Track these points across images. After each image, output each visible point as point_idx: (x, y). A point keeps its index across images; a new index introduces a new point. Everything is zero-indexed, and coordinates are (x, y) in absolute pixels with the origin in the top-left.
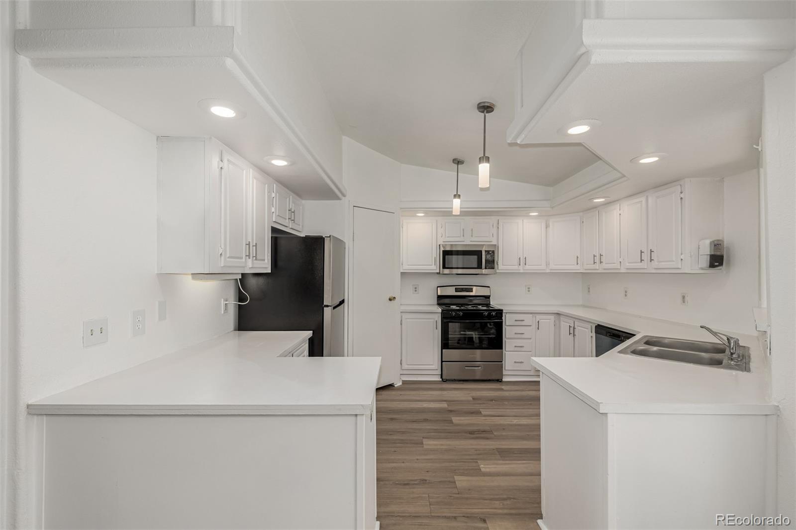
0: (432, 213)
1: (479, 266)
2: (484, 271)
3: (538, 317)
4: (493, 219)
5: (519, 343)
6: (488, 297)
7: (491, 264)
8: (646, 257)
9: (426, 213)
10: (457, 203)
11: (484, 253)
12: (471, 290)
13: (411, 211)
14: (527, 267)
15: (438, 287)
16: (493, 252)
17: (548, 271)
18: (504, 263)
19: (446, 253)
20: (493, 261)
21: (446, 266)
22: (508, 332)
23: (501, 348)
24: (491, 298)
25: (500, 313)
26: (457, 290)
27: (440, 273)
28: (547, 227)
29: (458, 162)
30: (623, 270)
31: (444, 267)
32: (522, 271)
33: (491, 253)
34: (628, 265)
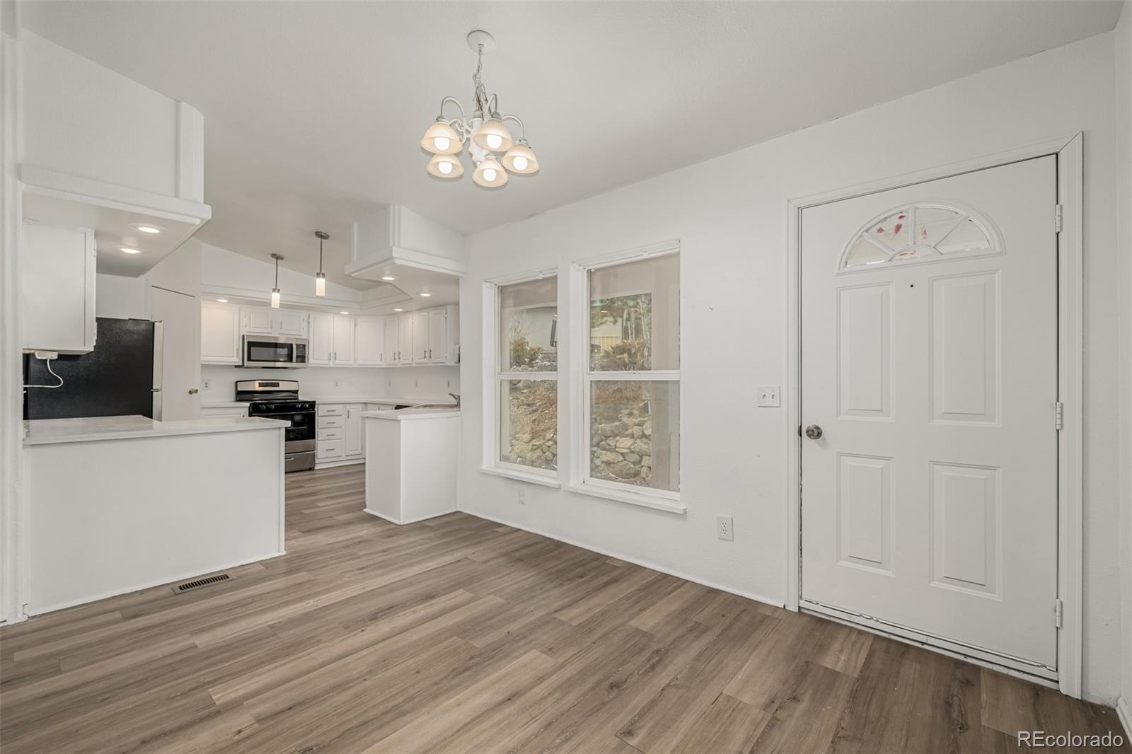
0: (234, 299)
1: (290, 360)
2: (294, 365)
3: (348, 407)
4: (304, 314)
5: (330, 432)
6: (296, 392)
7: (302, 358)
8: (427, 355)
9: (229, 299)
10: (276, 298)
11: (294, 347)
12: (277, 385)
13: (213, 296)
14: (337, 362)
15: (237, 382)
16: (304, 346)
17: (356, 366)
18: (313, 357)
19: (251, 344)
20: (304, 357)
21: (252, 358)
22: (320, 422)
23: (314, 438)
24: (299, 393)
25: (312, 405)
26: (261, 385)
27: (243, 365)
28: (355, 325)
29: (277, 257)
30: (414, 365)
31: (249, 359)
32: (332, 366)
33: (302, 347)
34: (418, 361)
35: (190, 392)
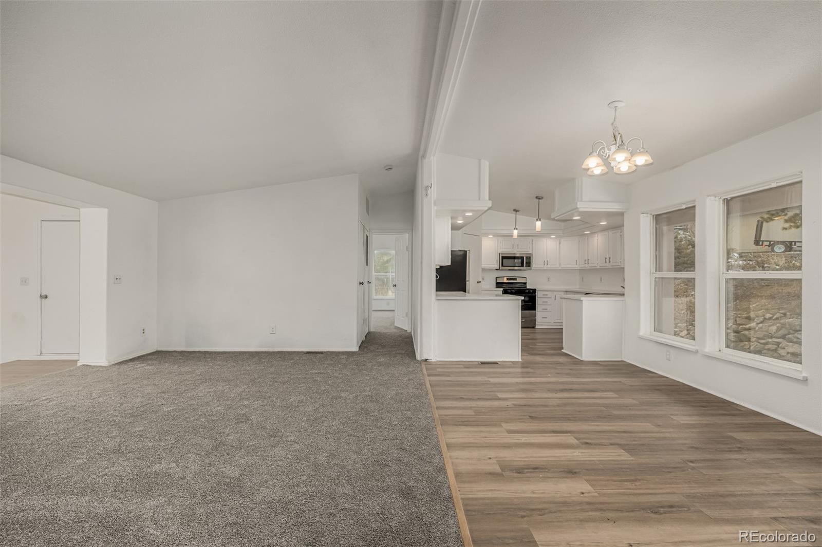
0: (497, 235)
1: (522, 265)
2: (525, 268)
3: (555, 293)
4: (531, 238)
5: (544, 307)
6: (525, 283)
7: (529, 264)
8: (607, 260)
9: (494, 236)
10: (515, 232)
11: (525, 258)
12: (516, 279)
13: (486, 235)
14: (549, 266)
15: (497, 278)
16: (530, 257)
17: (560, 268)
18: (535, 264)
19: (503, 258)
20: (530, 263)
21: (504, 265)
22: (539, 301)
23: (535, 310)
24: (527, 284)
25: (534, 291)
26: (508, 279)
27: (499, 269)
28: (560, 243)
29: (516, 211)
30: (598, 267)
31: (502, 266)
32: (545, 268)
33: (529, 258)
34: (601, 265)
35: (478, 283)
